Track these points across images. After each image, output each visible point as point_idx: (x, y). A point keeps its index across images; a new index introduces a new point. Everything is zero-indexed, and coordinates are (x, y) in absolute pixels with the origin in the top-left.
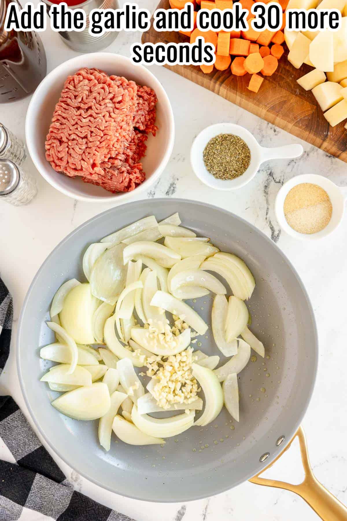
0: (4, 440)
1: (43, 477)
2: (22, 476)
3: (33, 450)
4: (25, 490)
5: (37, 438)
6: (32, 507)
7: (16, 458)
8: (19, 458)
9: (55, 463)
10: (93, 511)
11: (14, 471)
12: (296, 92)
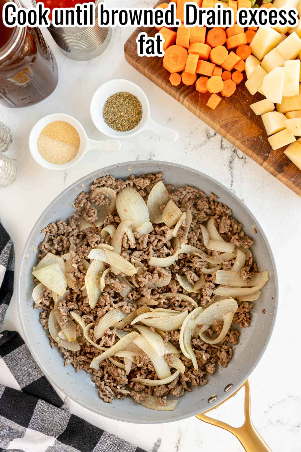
0: (10, 370)
1: (44, 402)
2: (26, 401)
3: (35, 380)
4: (29, 413)
5: (40, 369)
6: (35, 428)
7: (21, 386)
8: (24, 386)
9: (55, 391)
10: (88, 431)
11: (19, 397)
12: (247, 115)
